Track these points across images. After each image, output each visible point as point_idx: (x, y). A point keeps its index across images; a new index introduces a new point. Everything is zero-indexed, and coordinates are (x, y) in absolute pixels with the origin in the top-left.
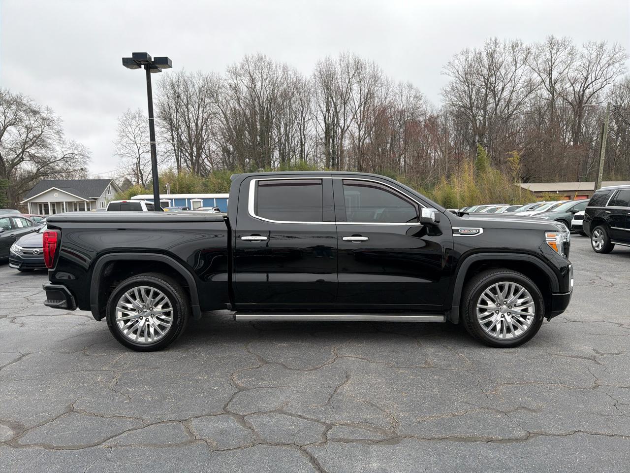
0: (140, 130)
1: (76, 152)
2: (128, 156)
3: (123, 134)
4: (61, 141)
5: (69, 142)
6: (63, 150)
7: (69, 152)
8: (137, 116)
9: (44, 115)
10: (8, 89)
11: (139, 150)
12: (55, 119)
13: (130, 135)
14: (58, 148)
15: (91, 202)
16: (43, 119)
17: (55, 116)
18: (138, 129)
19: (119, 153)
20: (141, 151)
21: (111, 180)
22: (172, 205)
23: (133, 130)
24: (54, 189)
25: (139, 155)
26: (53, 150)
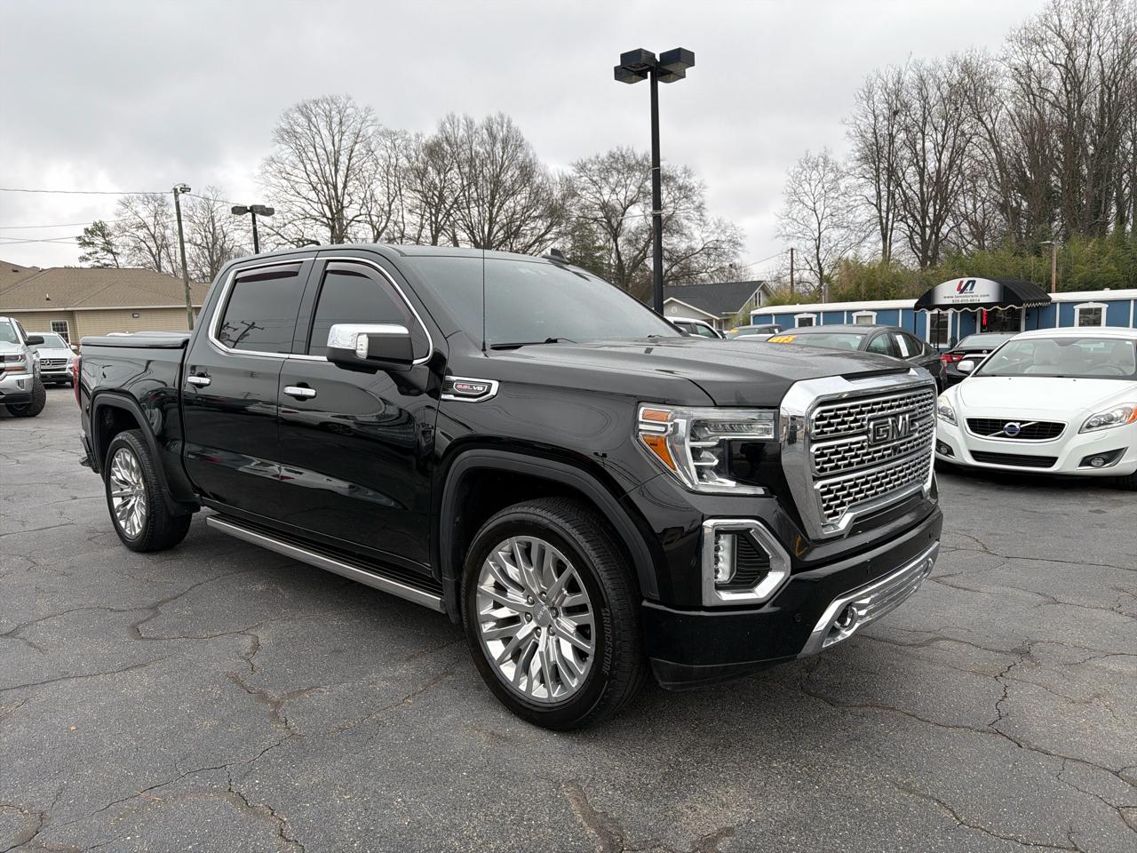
0: (823, 188)
1: (723, 238)
2: (799, 238)
3: (795, 197)
4: (703, 222)
5: (712, 222)
6: (703, 236)
7: (713, 238)
8: (821, 160)
9: (680, 182)
10: (631, 148)
11: (819, 224)
12: (696, 185)
13: (806, 199)
14: (697, 234)
15: (725, 320)
16: (680, 188)
17: (693, 181)
18: (820, 185)
19: (784, 233)
20: (823, 227)
21: (762, 282)
22: (818, 323)
23: (813, 188)
24: (672, 301)
25: (820, 233)
26: (690, 238)
